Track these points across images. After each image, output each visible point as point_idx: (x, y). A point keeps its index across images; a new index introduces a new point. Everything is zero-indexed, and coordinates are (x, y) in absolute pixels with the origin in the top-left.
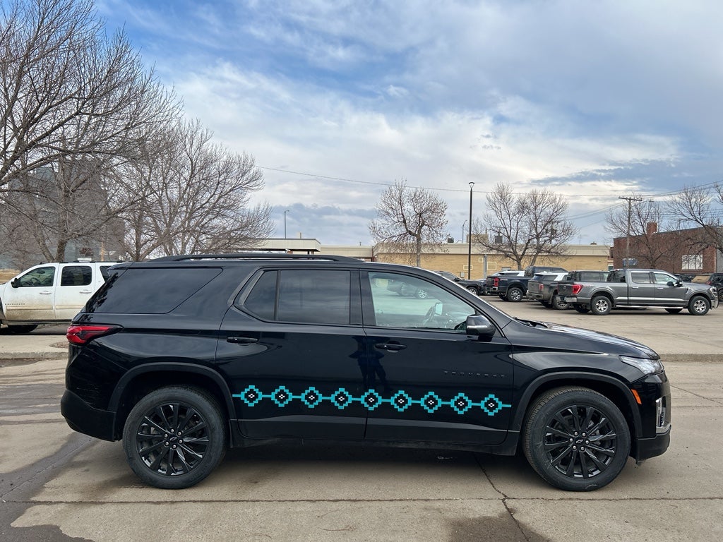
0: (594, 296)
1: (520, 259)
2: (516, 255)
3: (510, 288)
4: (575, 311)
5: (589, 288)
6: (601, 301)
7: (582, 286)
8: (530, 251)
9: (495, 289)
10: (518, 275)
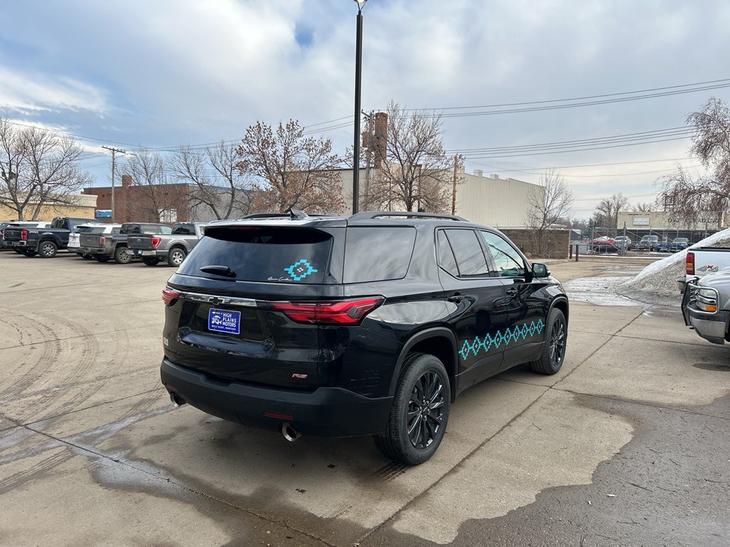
0: (171, 249)
1: (22, 208)
2: (17, 203)
3: (41, 241)
4: (143, 264)
5: (166, 241)
6: (177, 253)
7: (160, 239)
8: (35, 200)
9: (23, 243)
10: (38, 227)
